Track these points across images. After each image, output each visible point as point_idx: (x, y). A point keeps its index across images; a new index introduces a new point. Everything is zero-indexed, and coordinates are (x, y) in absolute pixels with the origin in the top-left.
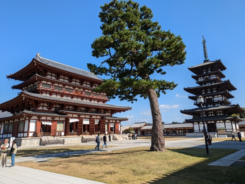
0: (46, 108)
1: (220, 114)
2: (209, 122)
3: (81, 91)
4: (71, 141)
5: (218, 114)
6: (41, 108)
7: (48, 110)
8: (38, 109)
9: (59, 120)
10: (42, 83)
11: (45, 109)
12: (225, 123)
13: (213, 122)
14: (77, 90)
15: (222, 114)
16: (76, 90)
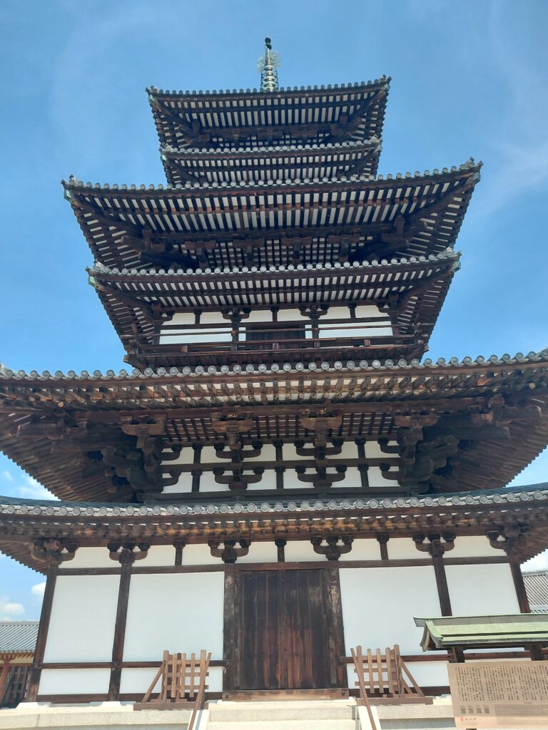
1: (365, 478)
2: (262, 552)
5: (341, 476)
12: (439, 565)
13: (300, 551)
15: (386, 475)
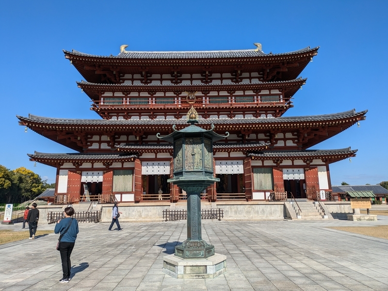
0: (106, 144)
3: (197, 97)
4: (140, 216)
6: (95, 146)
7: (109, 148)
8: (90, 148)
9: (122, 168)
10: (104, 97)
11: (104, 146)
14: (185, 97)
16: (182, 97)
